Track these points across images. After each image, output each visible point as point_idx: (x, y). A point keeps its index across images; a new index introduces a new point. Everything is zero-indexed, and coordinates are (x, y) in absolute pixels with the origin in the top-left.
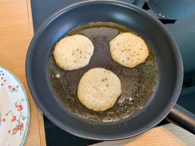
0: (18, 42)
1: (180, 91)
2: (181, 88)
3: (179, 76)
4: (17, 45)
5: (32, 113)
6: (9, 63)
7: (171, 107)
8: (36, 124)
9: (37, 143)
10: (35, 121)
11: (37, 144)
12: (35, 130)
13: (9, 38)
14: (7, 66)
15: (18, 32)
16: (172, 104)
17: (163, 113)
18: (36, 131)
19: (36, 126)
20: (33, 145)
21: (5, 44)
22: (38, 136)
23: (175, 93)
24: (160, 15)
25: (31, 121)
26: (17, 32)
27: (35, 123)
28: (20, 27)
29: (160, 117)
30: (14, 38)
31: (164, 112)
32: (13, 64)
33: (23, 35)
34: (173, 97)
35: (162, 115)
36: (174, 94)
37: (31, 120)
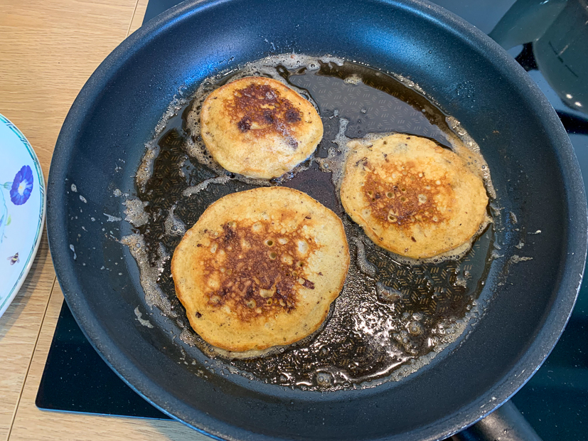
0: (87, 45)
1: (539, 367)
2: (546, 356)
3: (553, 312)
4: (80, 54)
5: (39, 261)
6: (38, 97)
7: (483, 409)
8: (42, 297)
9: (20, 357)
10: (41, 288)
11: (20, 359)
12: (31, 314)
13: (67, 28)
14: (29, 102)
15: (97, 18)
16: (494, 398)
17: (449, 417)
18: (32, 317)
19: (40, 304)
20: (6, 357)
21: (49, 41)
22: (32, 335)
23: (520, 364)
24: (569, 99)
25: (31, 284)
26: (95, 16)
27: (39, 292)
28: (108, 6)
29: (430, 429)
30: (81, 31)
31: (452, 415)
32: (49, 102)
33: (106, 30)
34: (505, 378)
35: (441, 423)
36: (514, 369)
37: (30, 282)
